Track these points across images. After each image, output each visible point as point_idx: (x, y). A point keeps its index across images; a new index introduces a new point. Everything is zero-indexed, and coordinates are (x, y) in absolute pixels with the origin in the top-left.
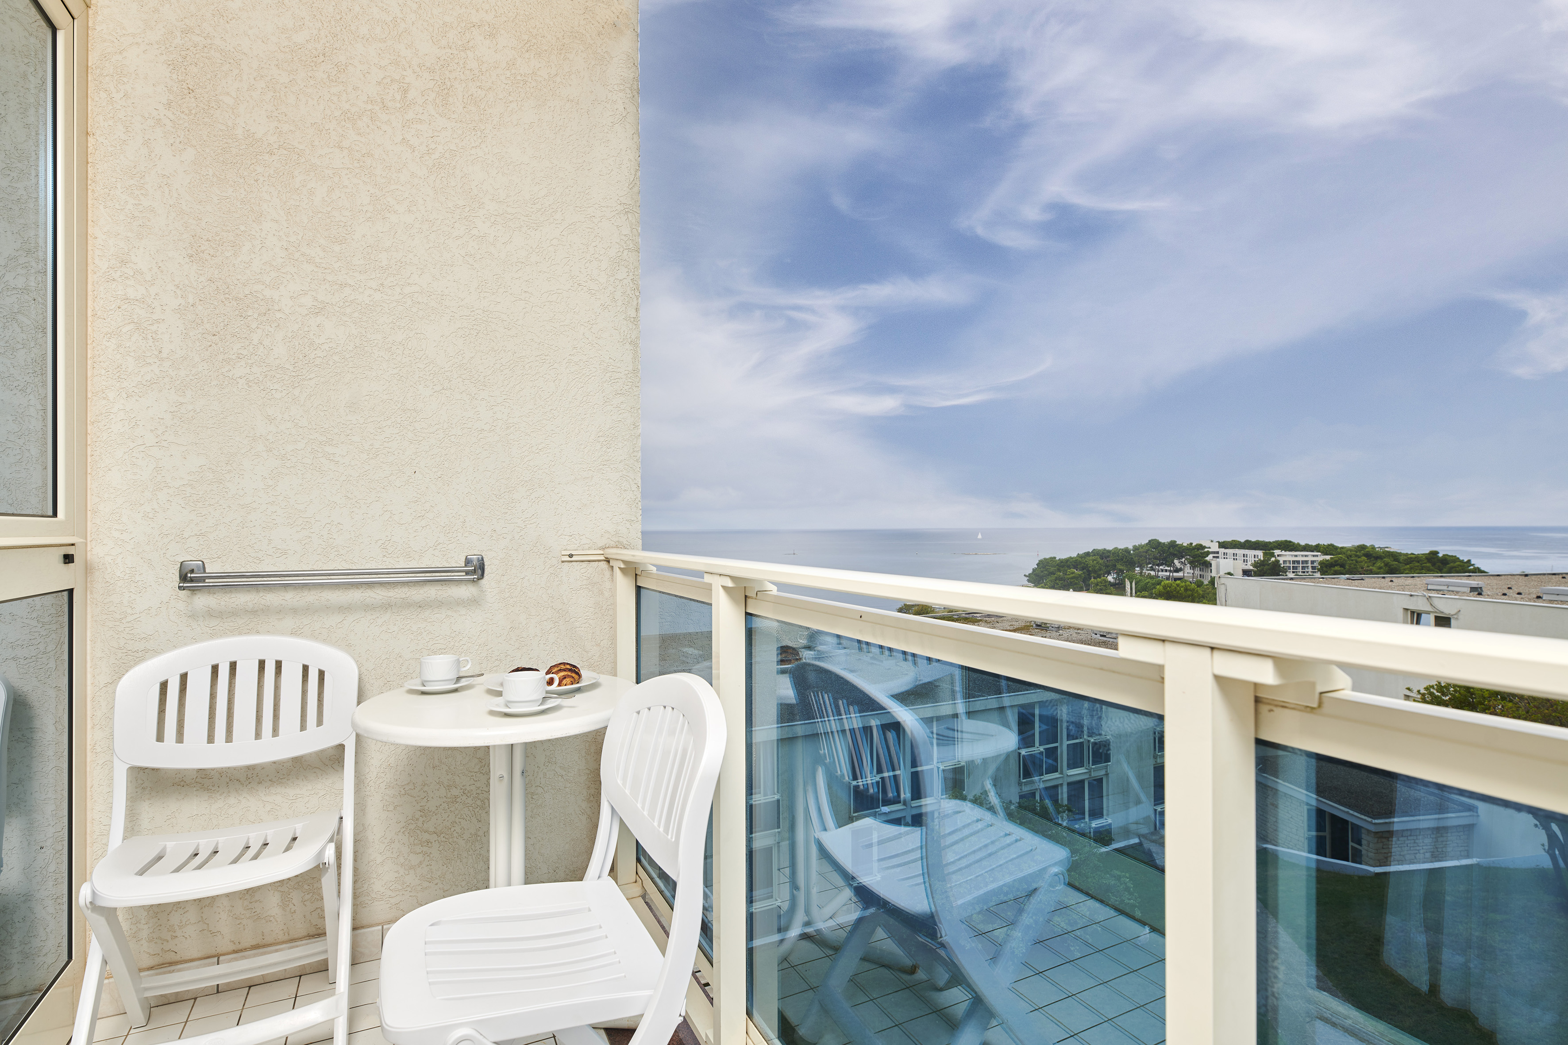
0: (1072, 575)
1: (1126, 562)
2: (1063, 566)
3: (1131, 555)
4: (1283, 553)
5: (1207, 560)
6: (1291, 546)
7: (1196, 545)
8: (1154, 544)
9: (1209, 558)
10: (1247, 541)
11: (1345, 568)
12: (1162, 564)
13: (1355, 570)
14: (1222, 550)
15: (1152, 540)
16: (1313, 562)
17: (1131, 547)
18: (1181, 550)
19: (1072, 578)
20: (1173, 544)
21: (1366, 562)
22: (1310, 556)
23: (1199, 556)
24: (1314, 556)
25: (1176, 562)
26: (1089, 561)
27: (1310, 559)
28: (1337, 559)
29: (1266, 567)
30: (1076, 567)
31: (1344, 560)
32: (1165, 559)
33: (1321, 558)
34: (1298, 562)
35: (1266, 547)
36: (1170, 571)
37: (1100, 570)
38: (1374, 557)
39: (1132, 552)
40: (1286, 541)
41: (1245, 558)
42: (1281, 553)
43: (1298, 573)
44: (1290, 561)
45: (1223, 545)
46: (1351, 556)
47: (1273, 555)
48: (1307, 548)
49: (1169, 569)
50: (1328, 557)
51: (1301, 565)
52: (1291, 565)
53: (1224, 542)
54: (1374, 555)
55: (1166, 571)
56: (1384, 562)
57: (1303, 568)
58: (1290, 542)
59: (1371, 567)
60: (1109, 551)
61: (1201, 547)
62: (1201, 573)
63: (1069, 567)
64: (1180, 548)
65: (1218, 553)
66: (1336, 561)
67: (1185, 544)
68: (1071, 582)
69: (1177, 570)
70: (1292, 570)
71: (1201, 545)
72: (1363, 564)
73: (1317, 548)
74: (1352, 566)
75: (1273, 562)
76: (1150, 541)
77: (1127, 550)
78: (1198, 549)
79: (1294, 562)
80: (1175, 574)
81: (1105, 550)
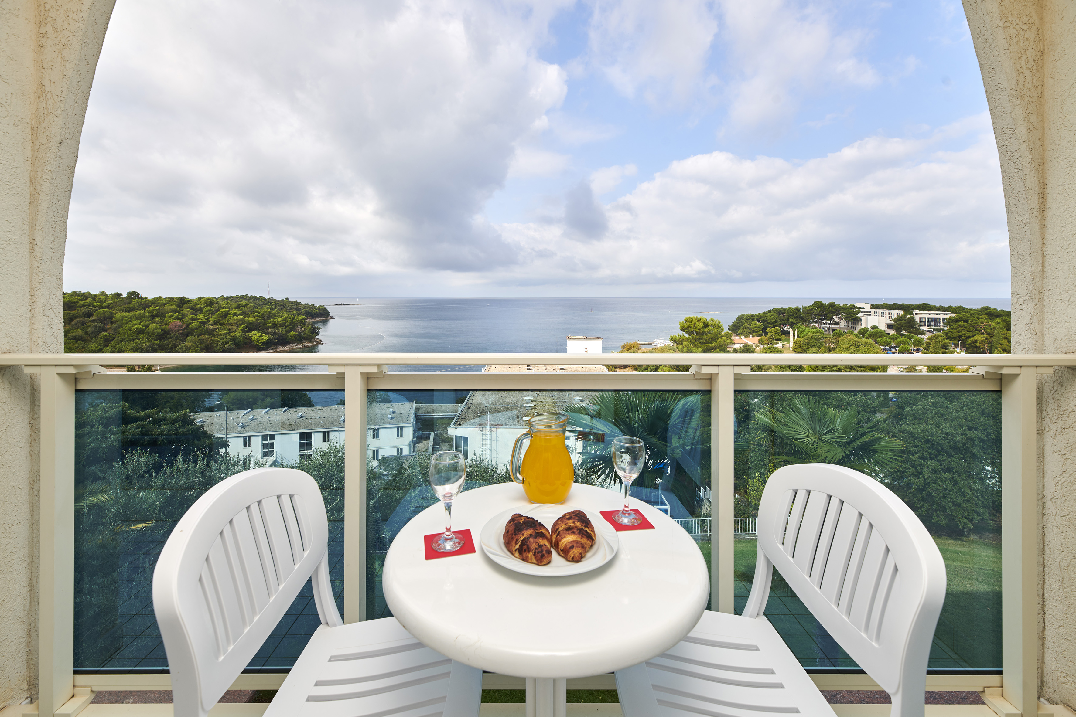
0: (754, 326)
1: (796, 317)
2: (749, 319)
3: (801, 312)
4: (920, 312)
5: (858, 317)
6: (928, 307)
7: (850, 306)
8: (818, 305)
9: (860, 315)
10: (895, 304)
11: (968, 323)
12: (824, 319)
13: (976, 325)
14: (874, 310)
15: (817, 302)
16: (944, 319)
17: (800, 307)
18: (838, 309)
19: (755, 328)
20: (832, 305)
21: (986, 319)
22: (942, 315)
23: (852, 313)
24: (945, 314)
25: (835, 317)
26: (769, 316)
27: (942, 316)
28: (962, 316)
29: (903, 321)
30: (758, 320)
31: (967, 317)
32: (826, 315)
33: (950, 315)
34: (932, 319)
35: (907, 308)
36: (830, 324)
37: (776, 322)
38: (995, 316)
39: (801, 311)
40: (924, 304)
41: (890, 316)
42: (918, 312)
43: (932, 327)
44: (925, 318)
45: (873, 306)
46: (974, 314)
47: (911, 314)
48: (941, 309)
49: (829, 322)
50: (954, 315)
51: (934, 321)
52: (926, 321)
53: (877, 305)
54: (995, 314)
55: (827, 324)
56: (1002, 319)
57: (936, 323)
58: (928, 304)
59: (990, 323)
60: (785, 309)
61: (853, 307)
62: (854, 326)
63: (753, 320)
64: (837, 307)
65: (870, 312)
66: (960, 318)
67: (841, 305)
68: (754, 331)
69: (837, 324)
70: (926, 325)
71: (854, 306)
72: (983, 320)
73: (949, 309)
74: (974, 321)
75: (909, 318)
76: (815, 302)
77: (797, 309)
78: (851, 309)
79: (928, 318)
80: (834, 326)
81: (782, 308)
